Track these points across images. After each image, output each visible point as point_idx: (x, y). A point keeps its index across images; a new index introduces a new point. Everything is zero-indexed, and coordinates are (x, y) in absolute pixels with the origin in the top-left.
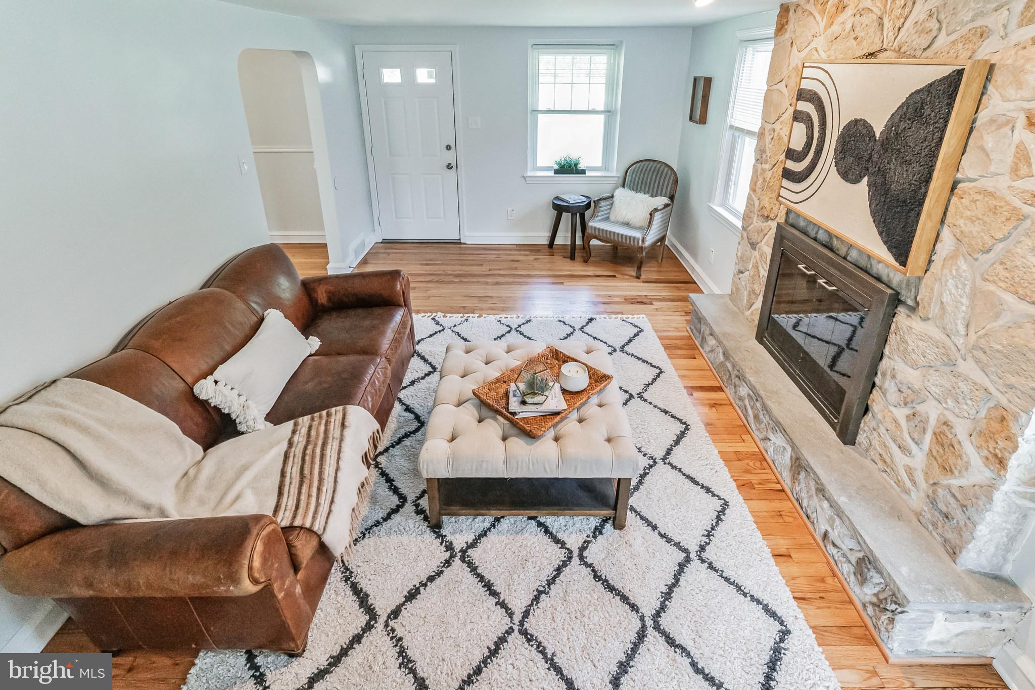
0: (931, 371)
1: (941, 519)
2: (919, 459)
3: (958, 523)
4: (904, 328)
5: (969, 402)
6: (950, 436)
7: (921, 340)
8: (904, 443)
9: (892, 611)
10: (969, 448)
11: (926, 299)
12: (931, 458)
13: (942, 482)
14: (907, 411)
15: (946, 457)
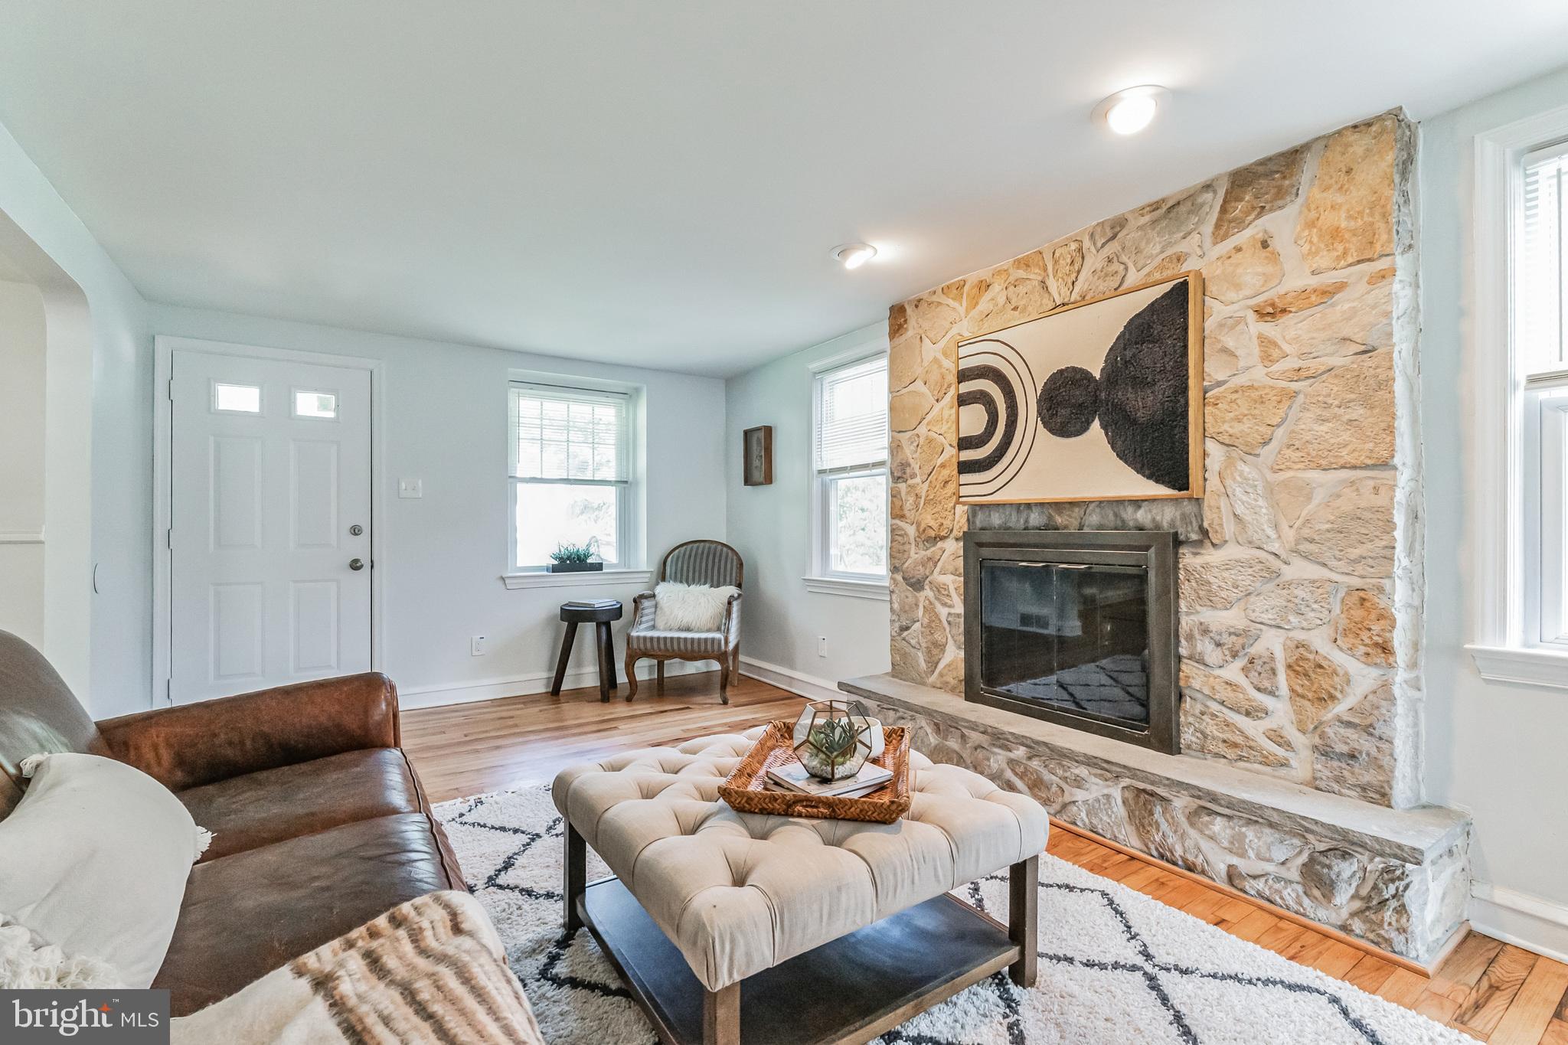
0: (1252, 599)
1: (1344, 765)
2: (1281, 711)
3: (1368, 754)
4: (1199, 568)
5: (1315, 606)
6: (1311, 657)
7: (1227, 569)
8: (1254, 704)
9: (1394, 897)
10: (1340, 659)
11: (1215, 523)
12: (1297, 699)
13: (1325, 719)
14: (1240, 663)
15: (1316, 686)
